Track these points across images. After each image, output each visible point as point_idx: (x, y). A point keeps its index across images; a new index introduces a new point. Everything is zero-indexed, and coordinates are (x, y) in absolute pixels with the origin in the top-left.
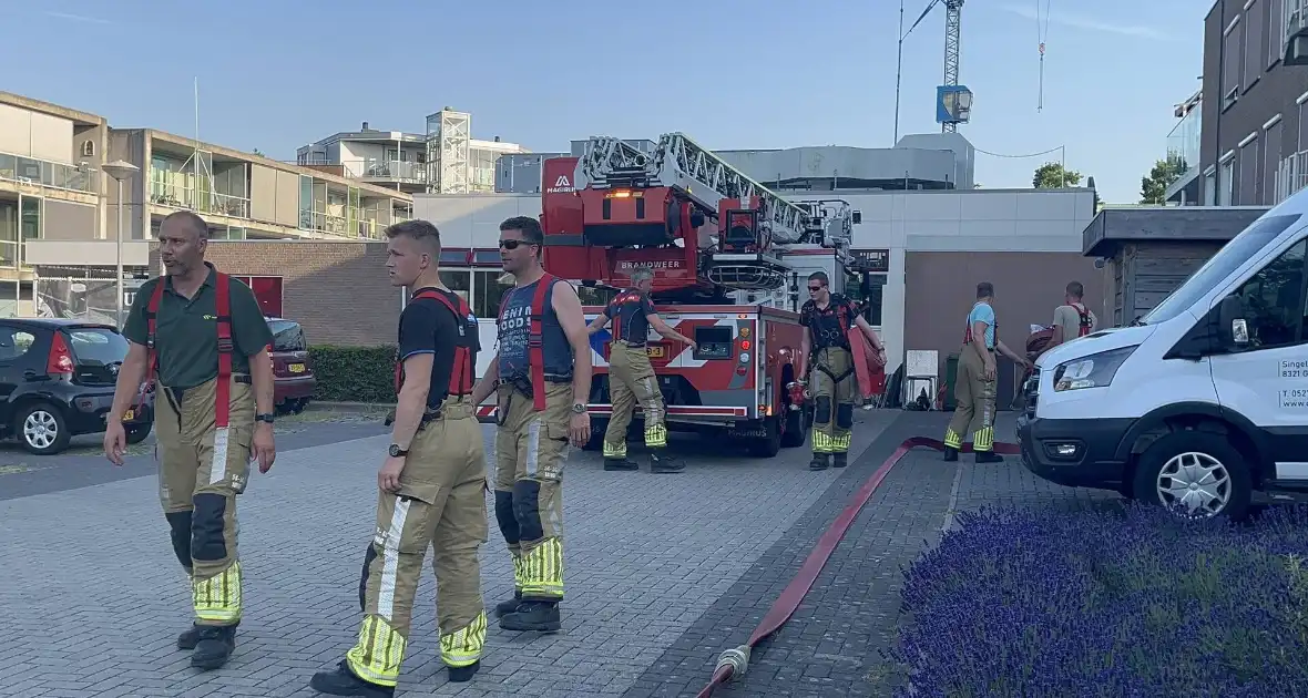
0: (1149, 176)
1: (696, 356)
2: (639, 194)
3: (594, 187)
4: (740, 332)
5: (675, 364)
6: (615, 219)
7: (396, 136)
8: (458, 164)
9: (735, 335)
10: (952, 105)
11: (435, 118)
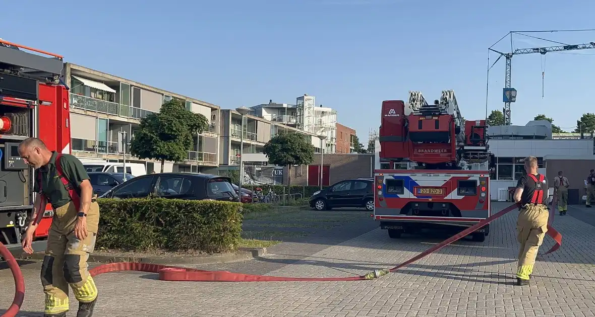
0: (580, 120)
1: (459, 194)
2: (437, 118)
3: (415, 114)
4: (480, 182)
5: (448, 197)
6: (424, 129)
7: (285, 106)
8: (309, 116)
9: (478, 184)
10: (509, 95)
11: (302, 98)
